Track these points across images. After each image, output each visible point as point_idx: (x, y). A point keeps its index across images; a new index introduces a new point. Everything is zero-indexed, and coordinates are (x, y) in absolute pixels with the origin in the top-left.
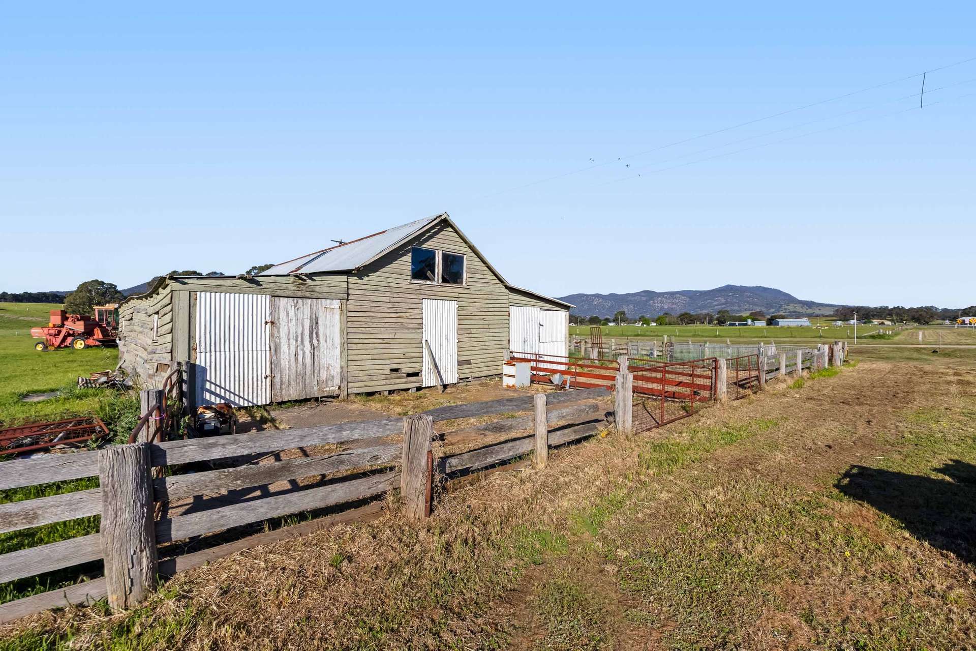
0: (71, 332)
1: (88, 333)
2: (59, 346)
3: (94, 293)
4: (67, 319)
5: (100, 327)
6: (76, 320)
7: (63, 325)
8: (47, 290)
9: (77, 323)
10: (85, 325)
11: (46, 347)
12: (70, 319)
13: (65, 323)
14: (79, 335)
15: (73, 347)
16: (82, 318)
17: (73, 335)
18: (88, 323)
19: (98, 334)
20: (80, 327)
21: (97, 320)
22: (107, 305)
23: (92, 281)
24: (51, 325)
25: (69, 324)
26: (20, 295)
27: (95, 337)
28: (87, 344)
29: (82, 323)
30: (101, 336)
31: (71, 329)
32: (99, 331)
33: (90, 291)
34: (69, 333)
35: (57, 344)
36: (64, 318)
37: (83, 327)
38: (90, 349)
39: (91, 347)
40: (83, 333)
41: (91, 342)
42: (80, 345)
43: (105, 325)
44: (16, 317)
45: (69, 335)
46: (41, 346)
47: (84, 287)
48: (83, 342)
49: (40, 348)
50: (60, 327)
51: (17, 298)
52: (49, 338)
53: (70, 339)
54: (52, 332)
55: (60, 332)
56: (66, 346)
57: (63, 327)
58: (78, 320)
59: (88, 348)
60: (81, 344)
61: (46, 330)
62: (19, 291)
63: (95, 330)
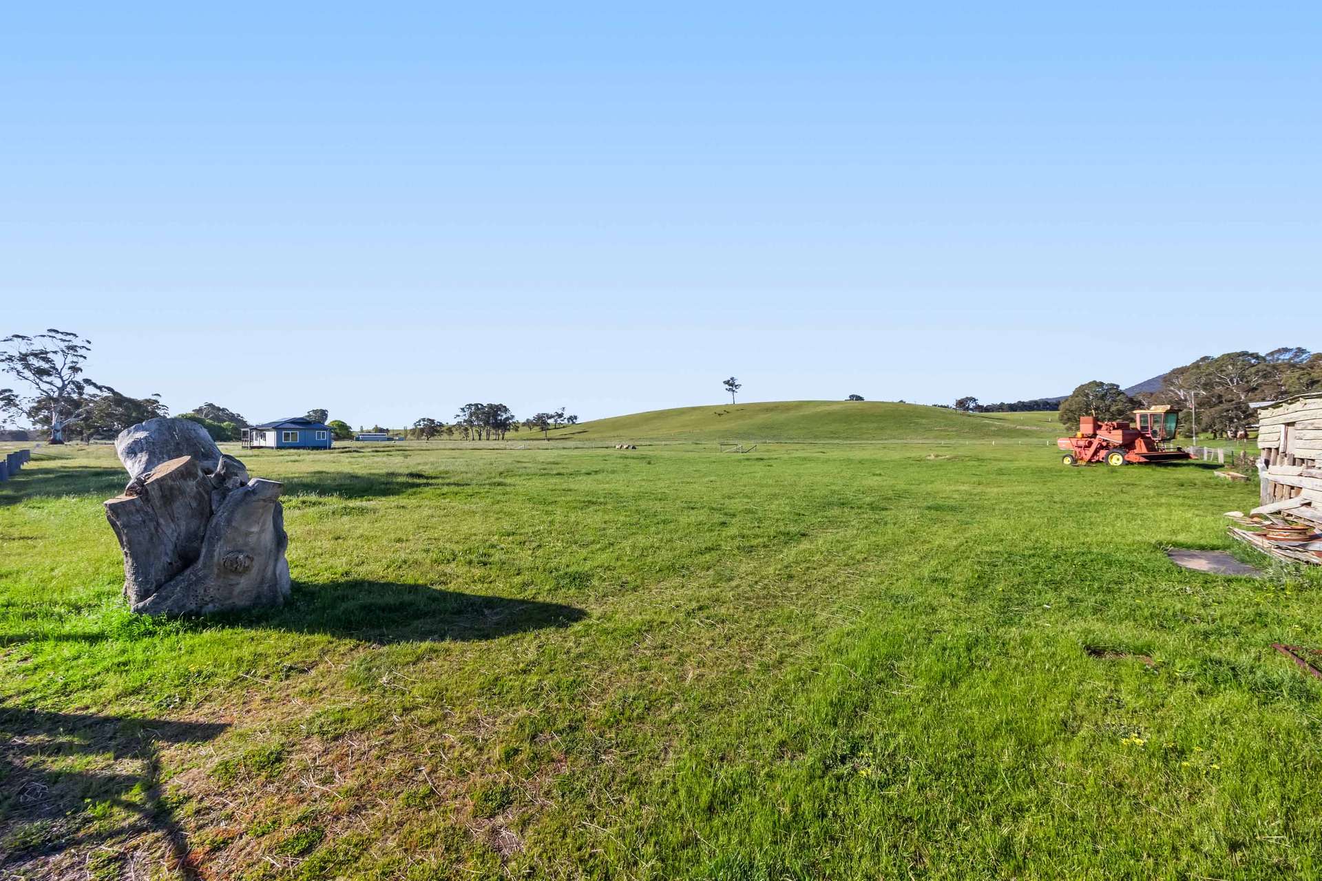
0: (1104, 444)
1: (1128, 446)
2: (1090, 461)
3: (1091, 397)
4: (1100, 427)
5: (1143, 437)
6: (1111, 428)
7: (1094, 435)
8: (1036, 398)
9: (1114, 432)
10: (1124, 435)
11: (1075, 461)
12: (1104, 428)
13: (1098, 432)
14: (1115, 447)
15: (1108, 464)
16: (1119, 427)
17: (1107, 447)
18: (1127, 432)
19: (1141, 447)
20: (1117, 437)
21: (1139, 428)
22: (1153, 408)
23: (1090, 383)
24: (1079, 434)
25: (1102, 434)
26: (1014, 404)
27: (1136, 451)
28: (1128, 459)
29: (1120, 432)
30: (1144, 450)
31: (1104, 440)
32: (1143, 444)
33: (1087, 395)
34: (1101, 445)
35: (1087, 457)
36: (1097, 427)
37: (1121, 437)
38: (1130, 466)
39: (1132, 464)
40: (1121, 445)
41: (1132, 457)
42: (1116, 460)
43: (1150, 435)
44: (1012, 426)
45: (1101, 447)
46: (1069, 459)
47: (1081, 391)
48: (1120, 457)
49: (1067, 461)
50: (1091, 437)
51: (1013, 408)
52: (1078, 450)
53: (1103, 453)
54: (1082, 443)
55: (1090, 444)
56: (1098, 461)
57: (1095, 438)
58: (1114, 429)
59: (1127, 464)
60: (1118, 460)
61: (1074, 441)
62: (1013, 401)
63: (1137, 441)
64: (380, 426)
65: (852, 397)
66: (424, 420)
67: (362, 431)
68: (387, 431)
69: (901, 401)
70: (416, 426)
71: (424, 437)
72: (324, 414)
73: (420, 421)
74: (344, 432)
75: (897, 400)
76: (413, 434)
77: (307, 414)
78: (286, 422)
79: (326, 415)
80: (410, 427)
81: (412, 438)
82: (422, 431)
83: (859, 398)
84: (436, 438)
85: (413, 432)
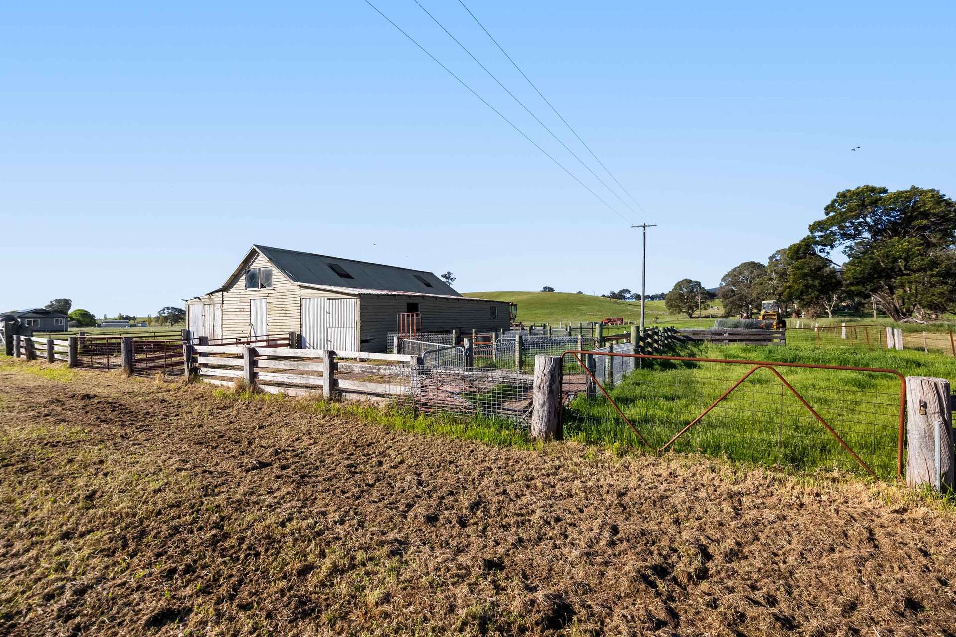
64: (125, 314)
65: (545, 288)
66: (168, 308)
67: (105, 319)
68: (134, 318)
69: (580, 292)
70: (160, 314)
71: (168, 324)
72: (67, 303)
73: (164, 309)
74: (88, 320)
75: (575, 291)
76: (157, 321)
77: (50, 304)
78: (28, 312)
79: (70, 305)
80: (154, 314)
81: (157, 324)
82: (166, 319)
83: (551, 290)
84: (180, 324)
85: (157, 319)
